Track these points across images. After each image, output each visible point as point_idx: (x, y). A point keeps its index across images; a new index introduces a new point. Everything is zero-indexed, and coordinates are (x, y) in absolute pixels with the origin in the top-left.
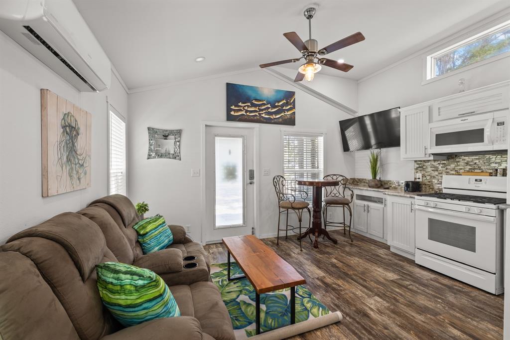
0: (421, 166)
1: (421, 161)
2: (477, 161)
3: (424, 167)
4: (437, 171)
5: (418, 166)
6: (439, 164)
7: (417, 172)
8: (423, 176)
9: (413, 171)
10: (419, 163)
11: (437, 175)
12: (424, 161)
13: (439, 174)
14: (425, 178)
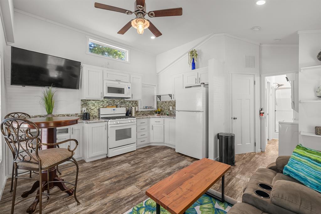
0: (85, 103)
1: (85, 100)
2: (111, 101)
3: (87, 104)
4: (95, 106)
5: (83, 103)
6: (95, 102)
7: (82, 107)
8: (87, 109)
9: (80, 106)
10: (84, 101)
11: (94, 108)
12: (87, 100)
13: (95, 107)
14: (88, 111)
